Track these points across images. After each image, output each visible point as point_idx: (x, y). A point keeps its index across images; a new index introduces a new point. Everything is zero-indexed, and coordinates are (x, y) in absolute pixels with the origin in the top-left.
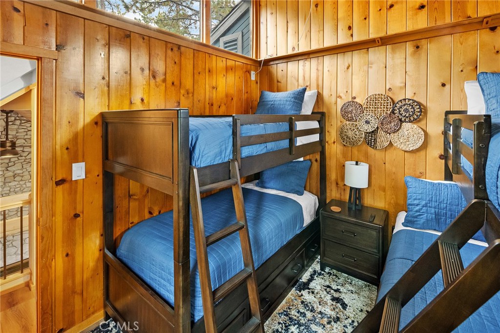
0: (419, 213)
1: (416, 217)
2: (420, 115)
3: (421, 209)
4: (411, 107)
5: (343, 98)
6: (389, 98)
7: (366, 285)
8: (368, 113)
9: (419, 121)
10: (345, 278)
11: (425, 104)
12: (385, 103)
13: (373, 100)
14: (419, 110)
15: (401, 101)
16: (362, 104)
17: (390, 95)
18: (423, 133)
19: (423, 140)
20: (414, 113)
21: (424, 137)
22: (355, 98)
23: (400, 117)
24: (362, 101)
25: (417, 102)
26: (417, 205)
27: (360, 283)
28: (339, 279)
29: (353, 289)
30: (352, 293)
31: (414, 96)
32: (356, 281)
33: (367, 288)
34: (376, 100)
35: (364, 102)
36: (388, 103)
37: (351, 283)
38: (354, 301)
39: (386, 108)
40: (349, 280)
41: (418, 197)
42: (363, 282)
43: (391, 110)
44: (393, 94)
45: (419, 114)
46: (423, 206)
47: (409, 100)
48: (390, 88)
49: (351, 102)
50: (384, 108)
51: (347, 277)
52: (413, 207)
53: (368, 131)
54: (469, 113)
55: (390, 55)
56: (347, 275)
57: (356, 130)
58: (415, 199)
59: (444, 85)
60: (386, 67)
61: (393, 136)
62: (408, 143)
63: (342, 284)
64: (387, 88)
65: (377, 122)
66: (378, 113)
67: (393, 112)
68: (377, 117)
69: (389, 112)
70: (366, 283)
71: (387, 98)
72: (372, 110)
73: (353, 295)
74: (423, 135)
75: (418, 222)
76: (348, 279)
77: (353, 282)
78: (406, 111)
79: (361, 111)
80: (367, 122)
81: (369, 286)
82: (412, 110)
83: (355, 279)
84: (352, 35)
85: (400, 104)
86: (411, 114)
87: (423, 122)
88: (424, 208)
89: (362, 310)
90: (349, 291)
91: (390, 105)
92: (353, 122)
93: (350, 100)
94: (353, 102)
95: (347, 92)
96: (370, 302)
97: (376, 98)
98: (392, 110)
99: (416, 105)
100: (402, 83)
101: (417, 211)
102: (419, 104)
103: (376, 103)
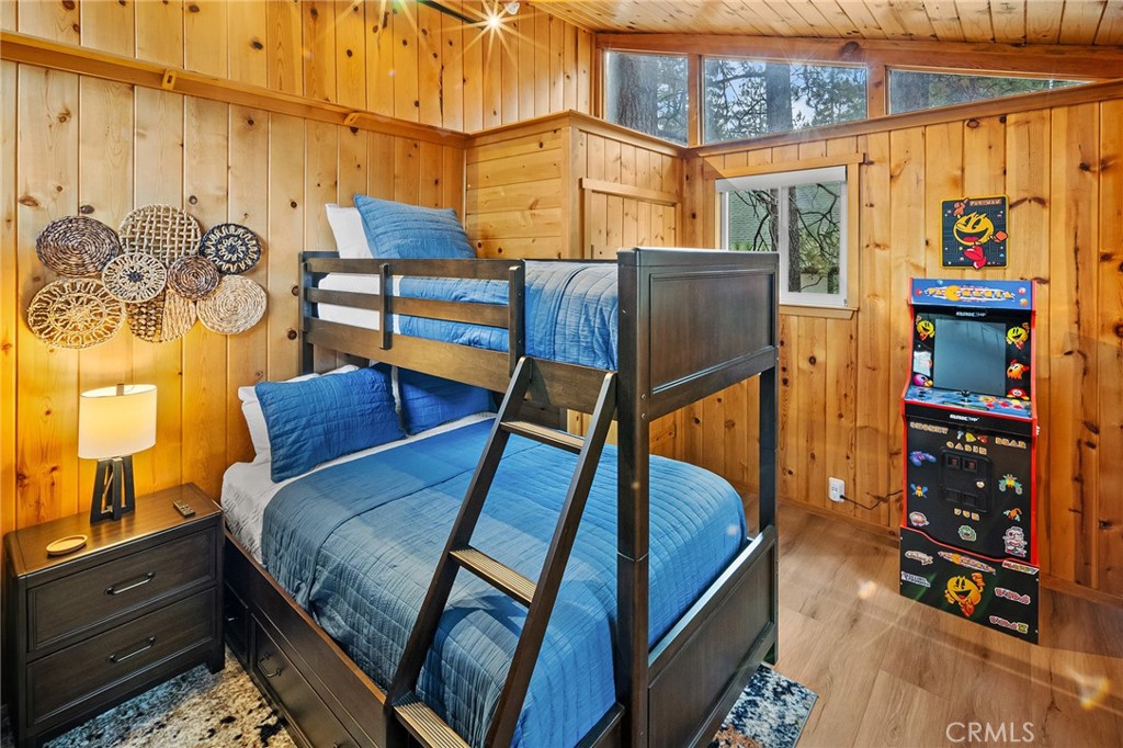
0: (298, 445)
1: (294, 454)
2: (258, 258)
3: (301, 435)
4: (240, 242)
5: (42, 205)
6: (192, 219)
7: (178, 685)
8: (137, 254)
9: (255, 271)
10: (114, 717)
11: (265, 238)
12: (182, 230)
13: (151, 222)
14: (256, 249)
15: (219, 227)
16: (118, 229)
17: (194, 211)
18: (263, 293)
19: (264, 307)
20: (246, 254)
21: (265, 302)
22: (90, 210)
23: (219, 263)
24: (117, 221)
25: (252, 233)
26: (293, 431)
27: (159, 693)
28: (99, 736)
29: (157, 719)
30: (163, 726)
31: (244, 220)
32: (145, 700)
33: (184, 685)
34: (159, 222)
35: (123, 222)
36: (189, 231)
37: (141, 714)
38: (180, 736)
39: (187, 242)
40: (130, 713)
41: (292, 416)
42: (166, 684)
43: (197, 247)
44: (202, 210)
45: (255, 256)
46: (304, 429)
47: (237, 226)
48: (193, 197)
49: (77, 220)
50: (181, 242)
51: (118, 712)
52: (284, 438)
53: (138, 301)
54: (342, 257)
55: (193, 119)
56: (113, 711)
57: (99, 301)
58: (286, 422)
59: (294, 205)
60: (182, 145)
61: (203, 307)
62: (235, 317)
63: (120, 737)
64: (187, 196)
65: (165, 277)
66: (165, 254)
67: (202, 252)
68: (164, 264)
69: (192, 252)
70: (172, 681)
71: (188, 219)
72: (148, 247)
73: (169, 728)
74: (264, 299)
75: (301, 461)
76: (126, 713)
77: (144, 706)
78: (232, 250)
79: (113, 249)
80: (135, 277)
81: (184, 679)
82: (244, 248)
83: (141, 697)
84: (77, 28)
85: (218, 234)
86: (241, 256)
87: (261, 273)
88: (306, 431)
89: (210, 731)
90: (151, 731)
91: (196, 237)
92: (86, 280)
93: (73, 213)
94: (86, 220)
95: (60, 189)
96: (214, 702)
97: (158, 217)
98: (200, 248)
99: (251, 239)
100: (220, 188)
101: (294, 443)
102: (255, 236)
103: (158, 229)
